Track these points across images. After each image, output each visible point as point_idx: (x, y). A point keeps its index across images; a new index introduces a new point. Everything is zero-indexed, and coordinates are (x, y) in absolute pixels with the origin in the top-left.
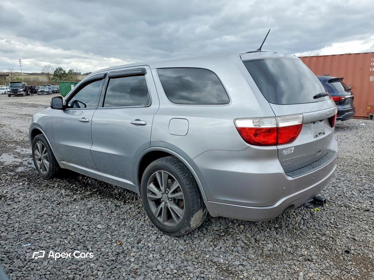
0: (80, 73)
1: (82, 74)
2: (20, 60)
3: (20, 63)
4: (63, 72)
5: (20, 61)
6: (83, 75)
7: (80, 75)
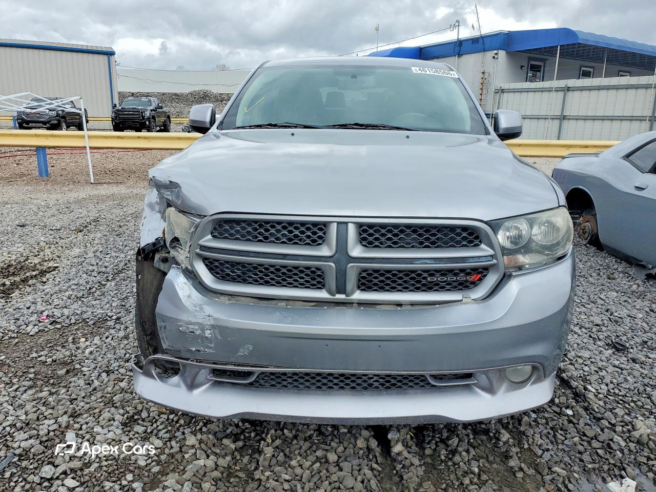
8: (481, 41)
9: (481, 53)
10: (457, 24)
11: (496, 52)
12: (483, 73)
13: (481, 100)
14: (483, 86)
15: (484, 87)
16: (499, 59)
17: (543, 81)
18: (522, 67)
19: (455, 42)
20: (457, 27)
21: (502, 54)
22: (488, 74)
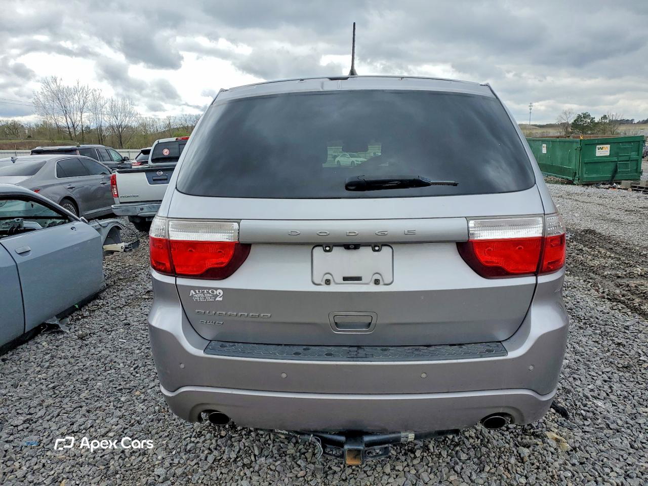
0: (632, 120)
1: (636, 121)
2: (531, 104)
3: (531, 109)
4: (589, 121)
5: (531, 106)
6: (639, 123)
7: (632, 123)
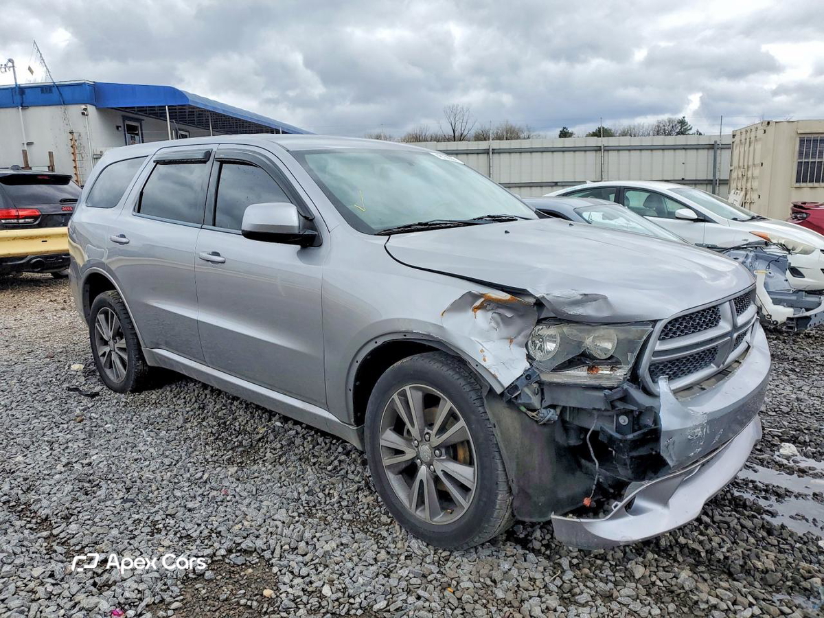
8: (55, 90)
9: (59, 106)
10: (10, 64)
11: (83, 107)
12: (71, 133)
13: (75, 167)
14: (74, 150)
15: (77, 151)
16: (90, 115)
17: (143, 142)
18: (118, 127)
19: (12, 89)
20: (12, 69)
21: (91, 109)
22: (78, 134)
